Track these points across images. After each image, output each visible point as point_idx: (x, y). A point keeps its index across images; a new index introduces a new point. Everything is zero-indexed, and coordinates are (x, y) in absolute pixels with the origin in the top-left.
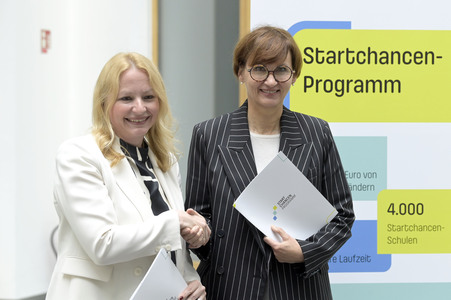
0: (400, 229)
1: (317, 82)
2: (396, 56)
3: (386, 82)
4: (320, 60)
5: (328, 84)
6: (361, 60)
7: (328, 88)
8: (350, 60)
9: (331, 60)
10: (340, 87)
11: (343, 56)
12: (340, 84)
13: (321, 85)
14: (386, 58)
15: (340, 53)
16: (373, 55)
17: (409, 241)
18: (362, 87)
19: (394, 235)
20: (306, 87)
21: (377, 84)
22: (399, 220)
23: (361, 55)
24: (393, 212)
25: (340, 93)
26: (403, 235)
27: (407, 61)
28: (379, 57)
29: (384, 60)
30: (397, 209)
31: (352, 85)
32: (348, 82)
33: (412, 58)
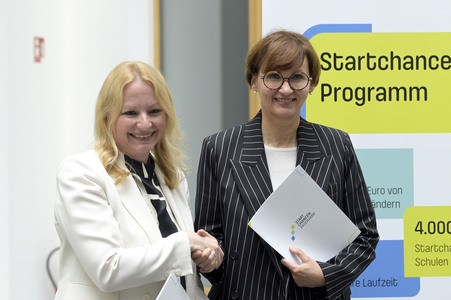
0: (429, 249)
1: (336, 90)
2: (421, 61)
3: (411, 89)
4: (338, 66)
5: (348, 92)
6: (383, 66)
7: (348, 97)
8: (372, 66)
9: (350, 66)
10: (360, 95)
11: (364, 62)
12: (360, 92)
13: (340, 93)
14: (411, 63)
15: (360, 59)
16: (396, 61)
17: (439, 262)
18: (384, 95)
19: (423, 256)
20: (323, 95)
21: (402, 92)
22: (427, 240)
23: (383, 60)
24: (421, 231)
25: (360, 102)
26: (432, 256)
27: (434, 66)
28: (403, 62)
29: (408, 66)
30: (425, 228)
31: (374, 93)
32: (369, 90)
33: (439, 62)
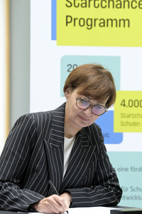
0: (129, 116)
1: (75, 20)
2: (127, 3)
3: (120, 20)
4: (77, 5)
5: (82, 21)
6: (104, 5)
7: (82, 24)
8: (97, 6)
9: (84, 5)
10: (89, 23)
11: (92, 3)
12: (89, 21)
13: (77, 21)
14: (120, 4)
15: (90, 1)
16: (111, 2)
17: (135, 124)
18: (104, 23)
19: (125, 120)
20: (67, 23)
21: (114, 22)
23: (104, 2)
24: (124, 105)
25: (89, 27)
26: (131, 120)
27: (134, 6)
28: (115, 4)
29: (119, 6)
30: (127, 104)
31: (98, 22)
32: (95, 20)
33: (137, 5)
